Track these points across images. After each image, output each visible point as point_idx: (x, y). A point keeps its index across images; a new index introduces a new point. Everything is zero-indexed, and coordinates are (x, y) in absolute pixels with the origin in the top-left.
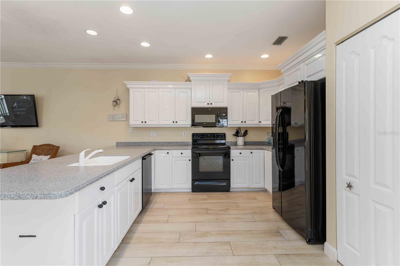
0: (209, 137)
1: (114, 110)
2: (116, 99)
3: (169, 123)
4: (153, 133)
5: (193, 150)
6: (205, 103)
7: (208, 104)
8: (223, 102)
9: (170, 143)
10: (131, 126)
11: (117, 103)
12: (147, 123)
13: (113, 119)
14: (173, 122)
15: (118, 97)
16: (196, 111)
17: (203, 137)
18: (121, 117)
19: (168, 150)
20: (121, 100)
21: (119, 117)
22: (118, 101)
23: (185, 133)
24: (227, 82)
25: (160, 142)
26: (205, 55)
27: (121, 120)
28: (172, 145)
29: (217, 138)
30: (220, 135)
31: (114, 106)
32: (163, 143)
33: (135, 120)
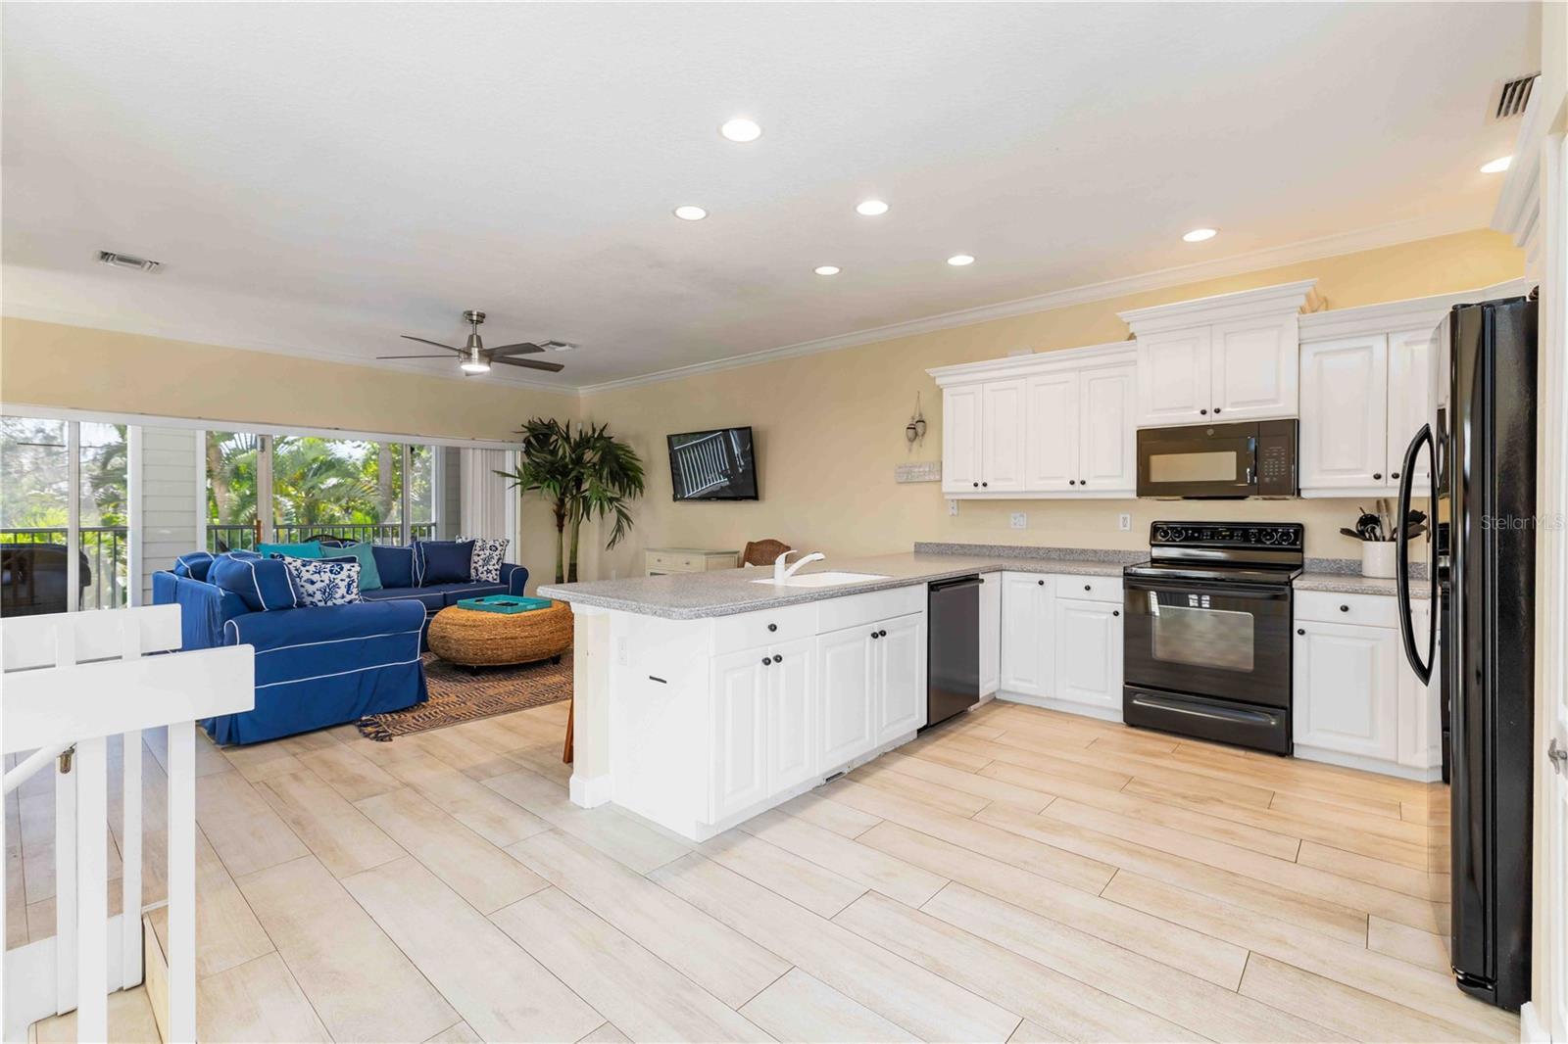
0: (1224, 537)
1: (910, 450)
2: (917, 420)
3: (1058, 486)
4: (1015, 519)
5: (1128, 580)
6: (1191, 408)
7: (1204, 412)
8: (1275, 401)
9: (1072, 551)
10: (947, 497)
11: (916, 434)
12: (989, 489)
13: (907, 476)
14: (1072, 483)
15: (921, 415)
16: (1153, 442)
17: (1196, 535)
18: (927, 469)
19: (1040, 572)
20: (927, 422)
21: (921, 470)
22: (920, 426)
23: (1125, 519)
24: (1297, 315)
25: (1039, 548)
26: (1184, 235)
27: (927, 478)
28: (1079, 561)
29: (1259, 541)
30: (1276, 531)
31: (911, 440)
32: (1049, 550)
33: (957, 481)
